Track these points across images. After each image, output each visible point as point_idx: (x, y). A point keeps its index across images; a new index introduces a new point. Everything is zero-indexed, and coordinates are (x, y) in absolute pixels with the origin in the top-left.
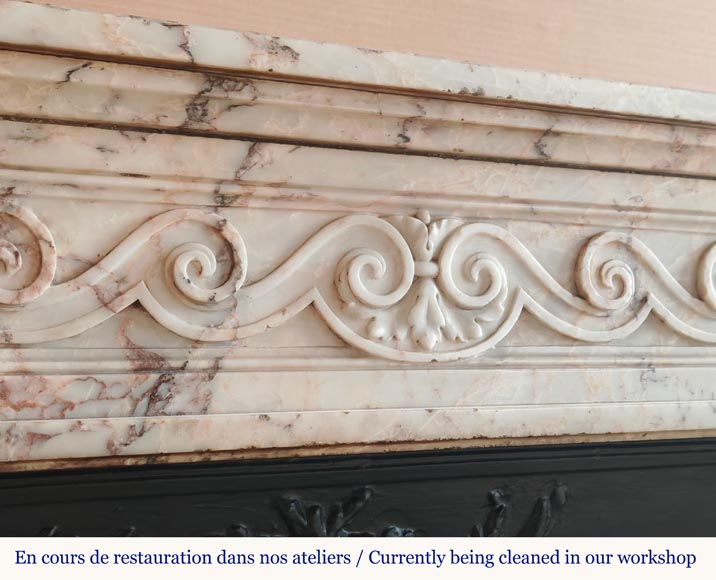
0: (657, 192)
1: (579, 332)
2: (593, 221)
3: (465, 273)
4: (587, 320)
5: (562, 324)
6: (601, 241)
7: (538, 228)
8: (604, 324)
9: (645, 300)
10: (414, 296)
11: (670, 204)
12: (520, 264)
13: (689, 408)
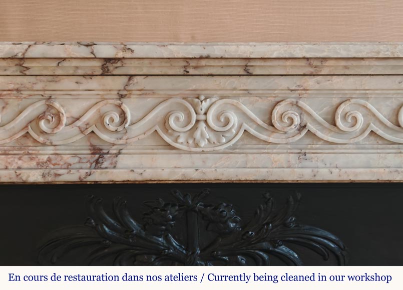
0: (311, 82)
1: (271, 140)
2: (280, 95)
3: (218, 118)
4: (275, 135)
5: (263, 137)
6: (283, 104)
7: (253, 99)
8: (284, 136)
9: (305, 126)
10: (195, 128)
11: (317, 87)
12: (244, 114)
13: (318, 172)
